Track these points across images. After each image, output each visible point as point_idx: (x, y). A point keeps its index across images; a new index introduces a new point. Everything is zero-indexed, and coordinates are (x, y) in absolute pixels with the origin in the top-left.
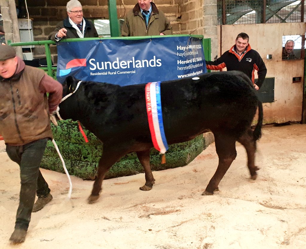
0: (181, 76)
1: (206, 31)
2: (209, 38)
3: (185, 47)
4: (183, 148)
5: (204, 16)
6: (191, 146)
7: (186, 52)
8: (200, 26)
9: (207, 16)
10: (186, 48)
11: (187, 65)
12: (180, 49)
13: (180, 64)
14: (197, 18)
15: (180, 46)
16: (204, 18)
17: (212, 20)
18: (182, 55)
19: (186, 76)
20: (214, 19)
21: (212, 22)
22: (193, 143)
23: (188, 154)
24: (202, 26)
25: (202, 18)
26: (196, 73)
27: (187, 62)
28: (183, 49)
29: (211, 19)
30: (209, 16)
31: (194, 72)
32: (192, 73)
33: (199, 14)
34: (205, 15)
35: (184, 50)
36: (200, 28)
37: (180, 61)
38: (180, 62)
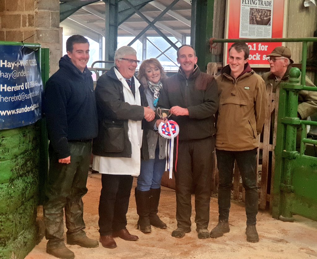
0: (6, 111)
1: (41, 35)
2: (45, 47)
3: (14, 63)
4: (4, 243)
5: (36, 10)
6: (17, 239)
7: (15, 72)
8: (27, 24)
9: (42, 11)
10: (16, 65)
11: (16, 93)
12: (6, 66)
13: (5, 90)
14: (23, 11)
15: (6, 61)
16: (36, 13)
17: (51, 18)
18: (9, 76)
19: (13, 112)
20: (54, 16)
21: (50, 22)
22: (21, 233)
23: (13, 252)
24: (31, 25)
25: (32, 13)
26: (30, 107)
27: (17, 88)
28: (10, 66)
29: (49, 16)
30: (46, 11)
31: (26, 106)
32: (24, 107)
33: (26, 4)
34: (38, 9)
35: (12, 69)
36: (28, 28)
37: (6, 85)
38: (5, 88)
